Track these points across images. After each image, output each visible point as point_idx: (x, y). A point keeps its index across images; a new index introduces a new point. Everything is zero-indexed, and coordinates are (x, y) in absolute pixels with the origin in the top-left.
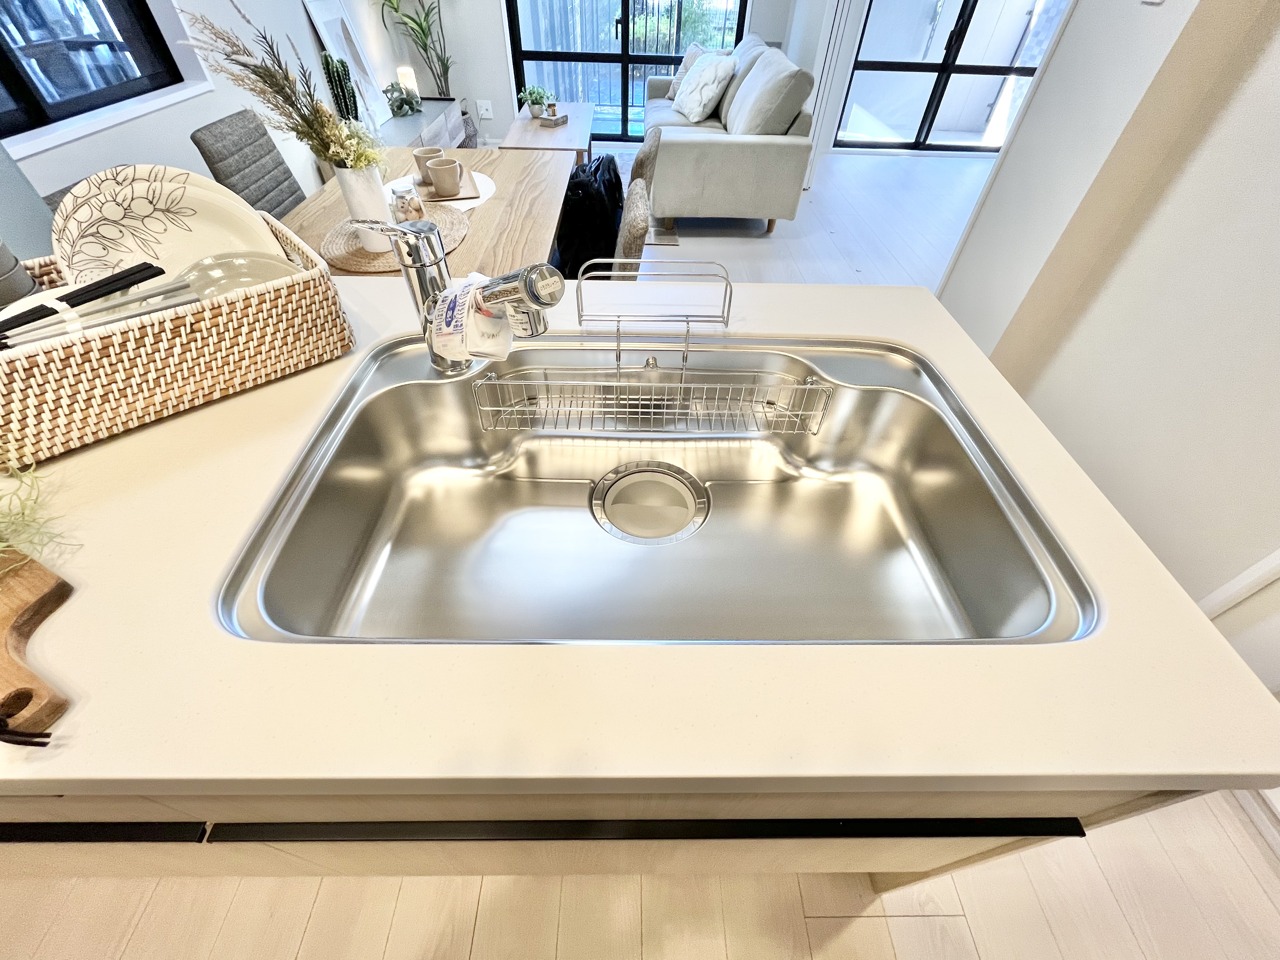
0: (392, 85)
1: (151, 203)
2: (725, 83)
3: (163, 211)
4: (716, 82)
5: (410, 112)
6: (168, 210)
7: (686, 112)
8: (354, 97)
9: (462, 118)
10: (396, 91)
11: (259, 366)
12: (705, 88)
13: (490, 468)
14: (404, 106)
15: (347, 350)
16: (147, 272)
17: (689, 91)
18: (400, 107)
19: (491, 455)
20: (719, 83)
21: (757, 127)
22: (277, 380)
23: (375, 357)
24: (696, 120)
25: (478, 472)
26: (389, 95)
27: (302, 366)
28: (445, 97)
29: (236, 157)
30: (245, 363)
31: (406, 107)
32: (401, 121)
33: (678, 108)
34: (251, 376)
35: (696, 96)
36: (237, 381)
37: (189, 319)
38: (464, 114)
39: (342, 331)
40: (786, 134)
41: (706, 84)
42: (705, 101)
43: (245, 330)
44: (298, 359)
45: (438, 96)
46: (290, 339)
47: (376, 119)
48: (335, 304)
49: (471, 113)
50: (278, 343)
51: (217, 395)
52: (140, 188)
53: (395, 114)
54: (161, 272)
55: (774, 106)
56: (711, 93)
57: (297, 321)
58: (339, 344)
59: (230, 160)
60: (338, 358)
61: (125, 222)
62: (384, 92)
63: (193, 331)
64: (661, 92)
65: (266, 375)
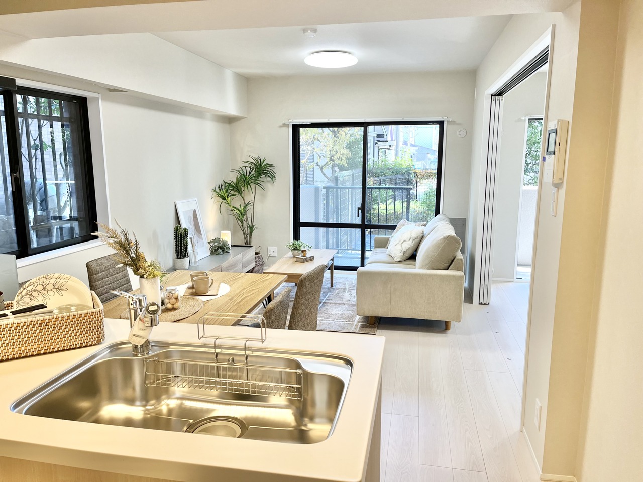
0: (215, 240)
1: (54, 286)
2: (418, 240)
3: (56, 289)
4: (411, 240)
5: (221, 252)
6: (58, 289)
7: (393, 255)
8: (187, 245)
9: (255, 256)
10: (216, 242)
11: (62, 343)
12: (405, 242)
13: (148, 407)
14: (219, 249)
15: (99, 343)
16: (42, 307)
17: (395, 244)
18: (216, 250)
19: (151, 400)
20: (414, 240)
21: (427, 265)
22: (67, 350)
23: (109, 348)
24: (399, 260)
25: (143, 408)
26: (211, 244)
27: (78, 346)
28: (248, 245)
29: (104, 273)
30: (58, 340)
31: (220, 250)
32: (215, 257)
33: (389, 253)
34: (58, 346)
35: (399, 247)
36: (52, 347)
37: (47, 321)
38: (257, 253)
39: (100, 334)
40: (448, 269)
41: (405, 241)
42: (404, 249)
43: (63, 327)
44: (78, 343)
45: (245, 245)
46: (78, 334)
47: (197, 256)
48: (101, 322)
49: (263, 254)
50: (73, 335)
51: (42, 352)
52: (52, 281)
53: (212, 253)
54: (46, 307)
55: (436, 254)
56: (408, 245)
57: (84, 327)
58: (97, 339)
59: (100, 274)
60: (95, 345)
61: (42, 291)
62: (209, 242)
63: (46, 325)
64: (383, 244)
65: (63, 347)
